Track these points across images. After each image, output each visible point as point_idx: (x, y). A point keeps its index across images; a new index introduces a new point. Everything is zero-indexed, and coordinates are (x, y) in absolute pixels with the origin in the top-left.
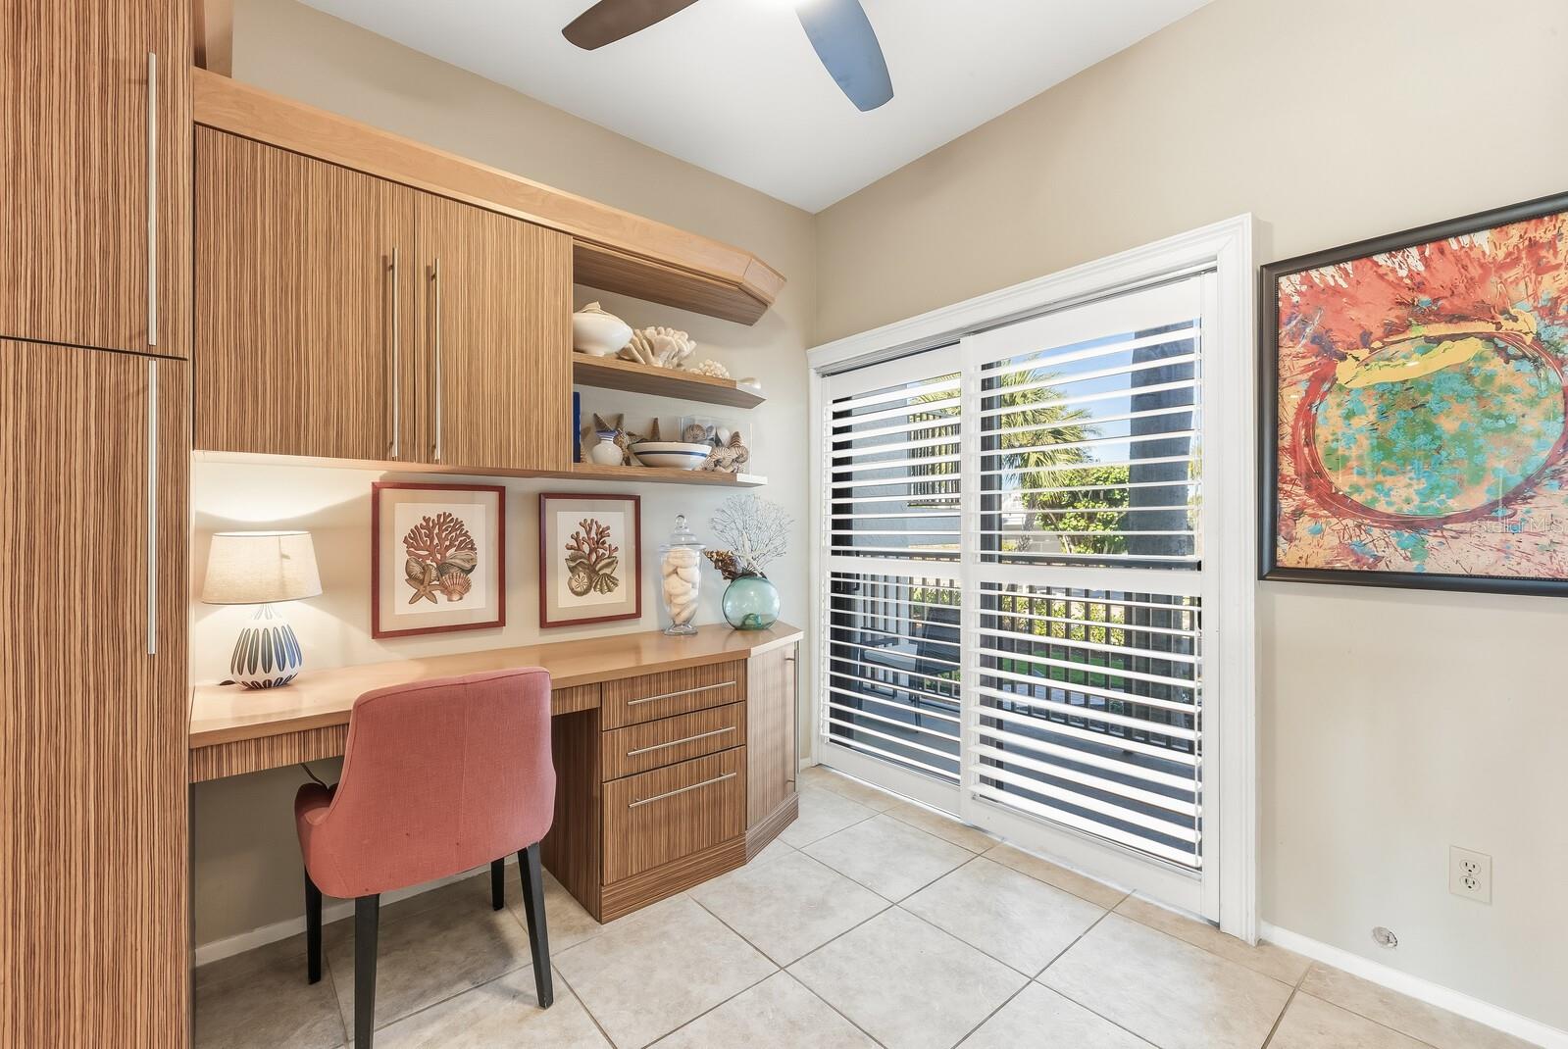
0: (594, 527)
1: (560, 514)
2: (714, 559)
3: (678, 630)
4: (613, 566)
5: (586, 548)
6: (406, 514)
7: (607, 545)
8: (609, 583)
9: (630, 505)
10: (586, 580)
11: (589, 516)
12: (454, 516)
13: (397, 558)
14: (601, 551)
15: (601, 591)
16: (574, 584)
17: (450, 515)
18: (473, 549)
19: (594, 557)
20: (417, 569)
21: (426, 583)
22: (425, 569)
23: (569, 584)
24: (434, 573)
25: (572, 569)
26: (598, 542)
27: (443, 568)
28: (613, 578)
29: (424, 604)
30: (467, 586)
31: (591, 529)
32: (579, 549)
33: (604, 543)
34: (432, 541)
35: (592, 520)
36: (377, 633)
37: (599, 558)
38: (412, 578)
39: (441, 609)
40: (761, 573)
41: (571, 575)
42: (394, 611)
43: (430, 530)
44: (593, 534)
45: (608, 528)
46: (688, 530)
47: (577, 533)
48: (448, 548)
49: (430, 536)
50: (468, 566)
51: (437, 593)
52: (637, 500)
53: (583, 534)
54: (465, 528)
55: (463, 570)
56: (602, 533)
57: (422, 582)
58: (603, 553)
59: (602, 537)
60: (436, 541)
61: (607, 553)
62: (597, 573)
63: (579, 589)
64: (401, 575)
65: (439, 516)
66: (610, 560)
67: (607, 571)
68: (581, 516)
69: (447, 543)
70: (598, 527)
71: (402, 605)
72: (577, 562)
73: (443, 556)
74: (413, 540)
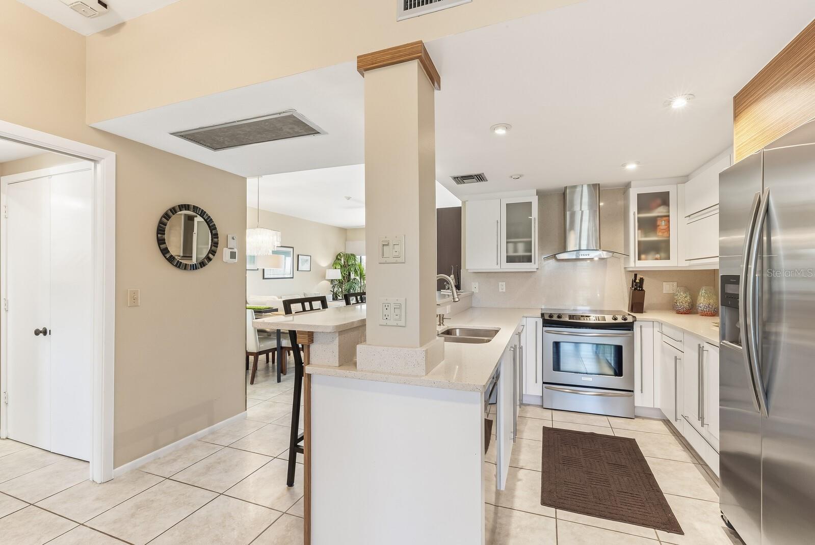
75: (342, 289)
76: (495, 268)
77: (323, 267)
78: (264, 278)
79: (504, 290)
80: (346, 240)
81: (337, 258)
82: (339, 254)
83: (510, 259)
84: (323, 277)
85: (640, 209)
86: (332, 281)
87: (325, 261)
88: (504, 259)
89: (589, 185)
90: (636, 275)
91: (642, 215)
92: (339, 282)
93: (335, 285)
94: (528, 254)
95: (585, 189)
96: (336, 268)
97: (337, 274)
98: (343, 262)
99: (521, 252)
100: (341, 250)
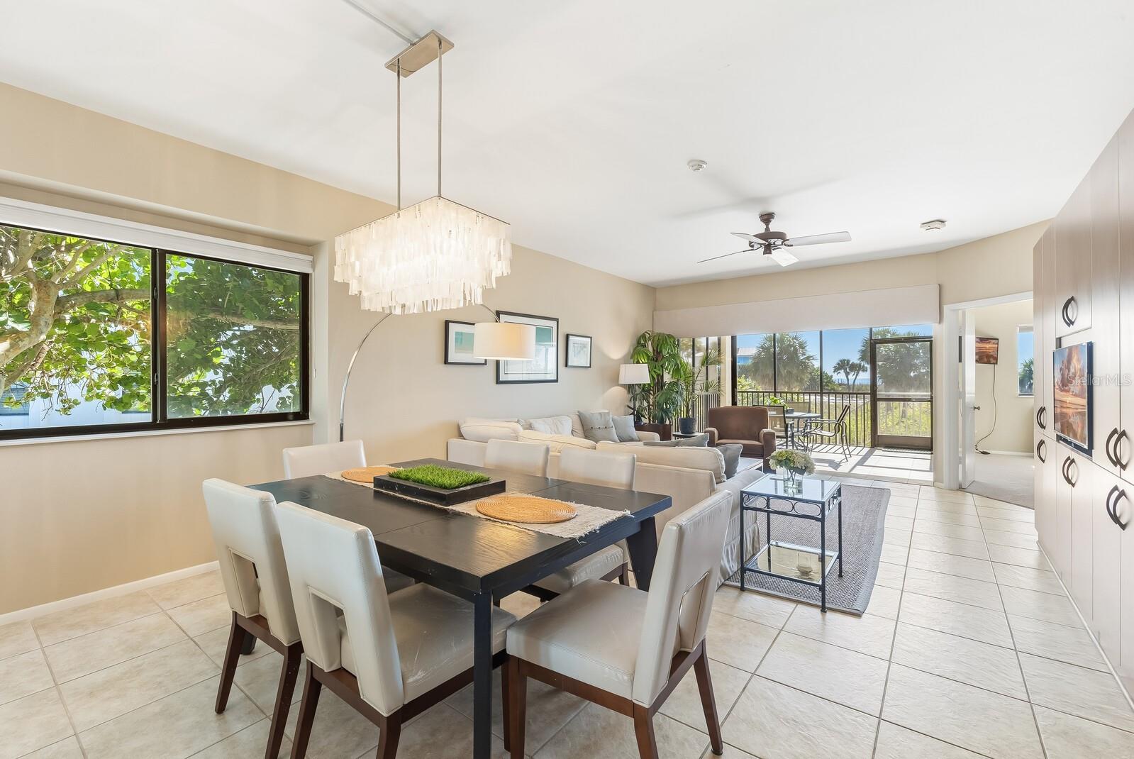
75: (648, 402)
77: (613, 360)
78: (498, 382)
80: (655, 310)
81: (639, 343)
82: (643, 336)
84: (615, 380)
86: (630, 388)
87: (617, 349)
92: (643, 390)
93: (637, 394)
96: (638, 362)
97: (640, 374)
98: (651, 349)
100: (646, 327)
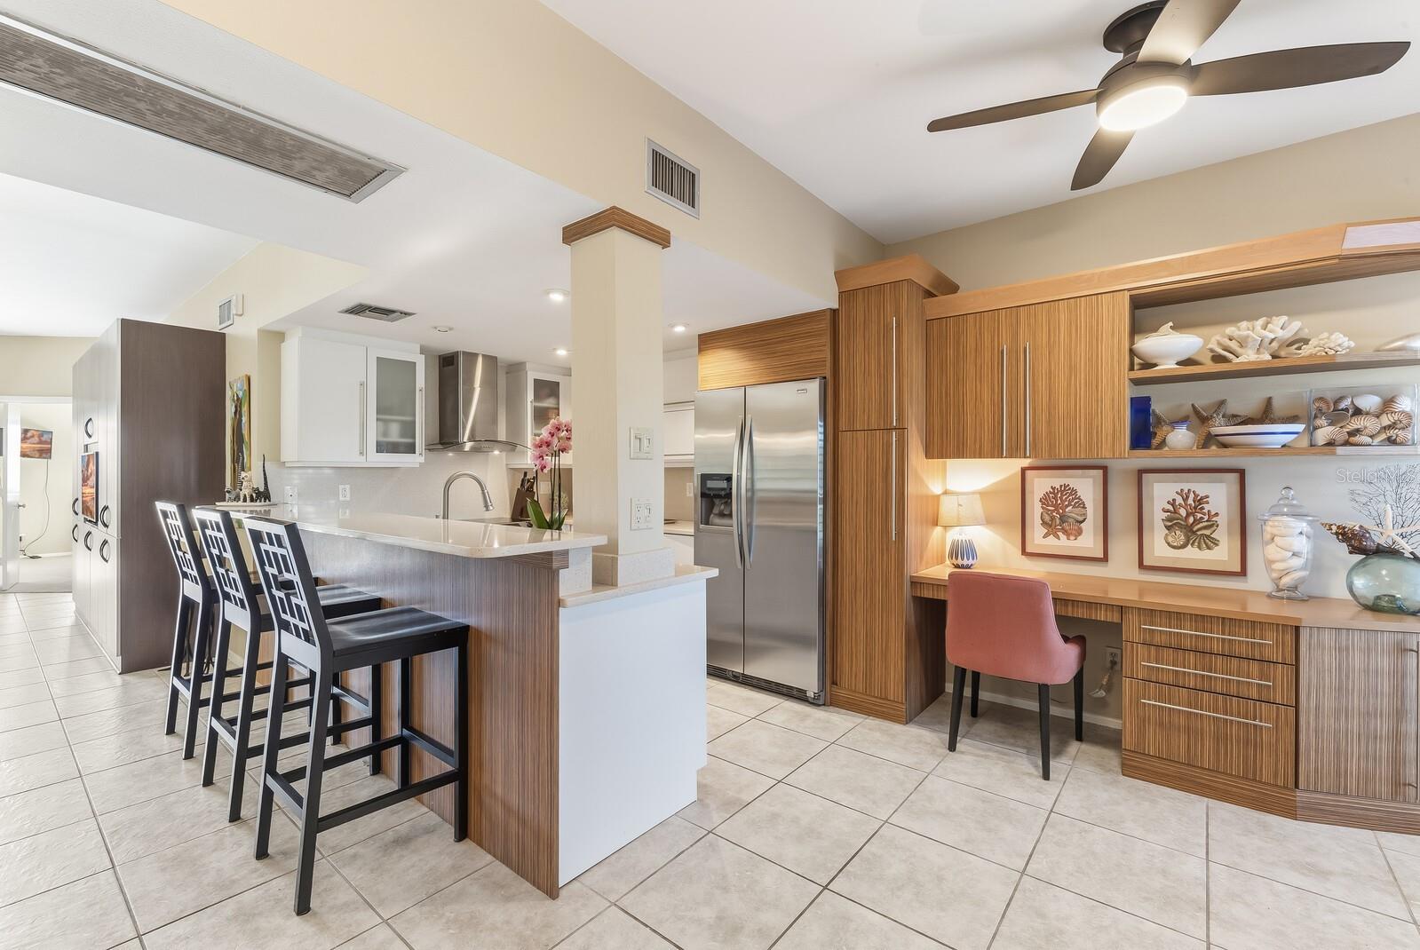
0: (1192, 496)
1: (1156, 485)
2: (1334, 531)
3: (1280, 594)
4: (1213, 529)
5: (1183, 512)
6: (1042, 484)
7: (1205, 511)
8: (1211, 543)
9: (1234, 477)
10: (1183, 537)
11: (1186, 487)
12: (1071, 486)
13: (1035, 510)
14: (1199, 516)
15: (1199, 547)
16: (1170, 539)
17: (1068, 485)
18: (1084, 507)
19: (1191, 520)
20: (1047, 518)
21: (1053, 526)
22: (1053, 518)
23: (1166, 539)
24: (1058, 521)
25: (1168, 528)
26: (1195, 508)
27: (1063, 519)
28: (1213, 538)
29: (1051, 540)
30: (1080, 532)
31: (1188, 497)
32: (1175, 512)
33: (1203, 508)
34: (1057, 502)
35: (1189, 490)
36: (1024, 552)
37: (1196, 521)
38: (1044, 523)
39: (1062, 544)
40: (1412, 553)
41: (1167, 532)
42: (1033, 541)
43: (1056, 495)
44: (1190, 501)
45: (1207, 497)
46: (1295, 502)
47: (1174, 500)
48: (1067, 506)
49: (1055, 498)
50: (1081, 519)
51: (1060, 534)
52: (1242, 473)
53: (1179, 500)
54: (1079, 494)
55: (1078, 521)
56: (1200, 501)
57: (1051, 526)
58: (1201, 518)
59: (1200, 504)
60: (1059, 501)
61: (1206, 518)
62: (1194, 533)
63: (1175, 544)
64: (1038, 521)
65: (1061, 486)
66: (1209, 523)
67: (1207, 532)
68: (1178, 487)
69: (1067, 503)
70: (1196, 496)
71: (1039, 538)
72: (1172, 523)
73: (1064, 511)
74: (1045, 501)
76: (360, 461)
79: (348, 499)
83: (381, 448)
85: (537, 397)
88: (372, 446)
89: (483, 355)
90: (525, 474)
91: (537, 404)
94: (410, 440)
95: (480, 360)
99: (395, 436)
